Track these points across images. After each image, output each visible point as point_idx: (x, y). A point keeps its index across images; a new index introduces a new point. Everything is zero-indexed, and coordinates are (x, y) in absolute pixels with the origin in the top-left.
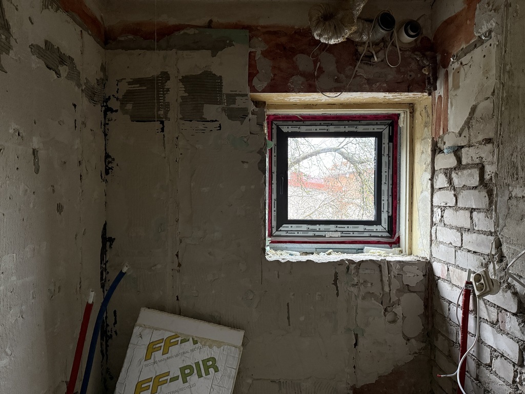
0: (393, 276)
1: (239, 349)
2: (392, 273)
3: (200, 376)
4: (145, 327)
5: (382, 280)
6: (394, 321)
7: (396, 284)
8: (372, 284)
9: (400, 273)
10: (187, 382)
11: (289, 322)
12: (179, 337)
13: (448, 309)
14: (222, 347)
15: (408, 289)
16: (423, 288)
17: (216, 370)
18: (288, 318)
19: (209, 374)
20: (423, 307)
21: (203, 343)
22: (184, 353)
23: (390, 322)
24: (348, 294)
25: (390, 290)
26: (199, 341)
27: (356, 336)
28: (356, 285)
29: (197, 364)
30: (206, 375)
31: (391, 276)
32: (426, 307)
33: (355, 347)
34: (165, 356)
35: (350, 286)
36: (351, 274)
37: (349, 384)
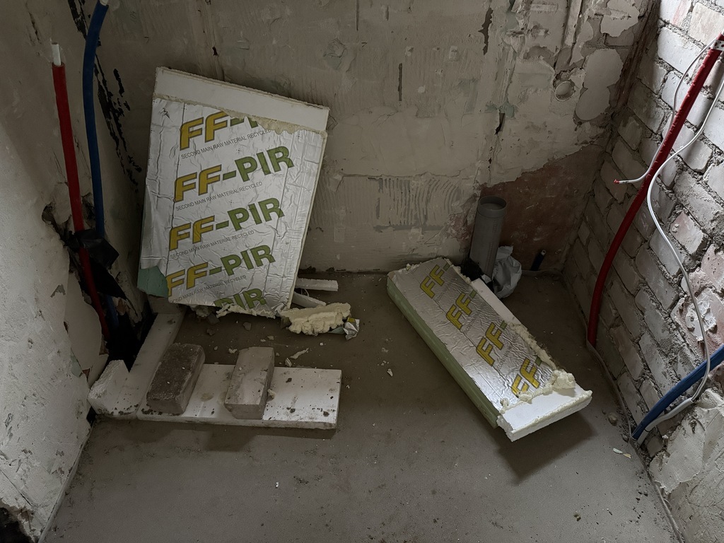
0: (586, 18)
1: (322, 134)
2: (587, 13)
3: (267, 172)
4: (170, 99)
5: (565, 25)
6: (565, 96)
7: (588, 31)
8: (546, 32)
9: (600, 12)
10: (248, 179)
11: (400, 95)
12: (227, 116)
13: (662, 79)
14: (296, 133)
15: (605, 40)
16: (629, 41)
17: (290, 164)
18: (400, 89)
19: (280, 170)
20: (620, 73)
21: (266, 126)
22: (238, 139)
23: (560, 96)
24: (503, 49)
25: (574, 43)
26: (260, 122)
27: (502, 117)
28: (520, 33)
29: (261, 155)
30: (275, 171)
31: (583, 17)
32: (625, 72)
33: (497, 133)
34: (211, 144)
35: (509, 36)
36: (515, 13)
37: (477, 182)
